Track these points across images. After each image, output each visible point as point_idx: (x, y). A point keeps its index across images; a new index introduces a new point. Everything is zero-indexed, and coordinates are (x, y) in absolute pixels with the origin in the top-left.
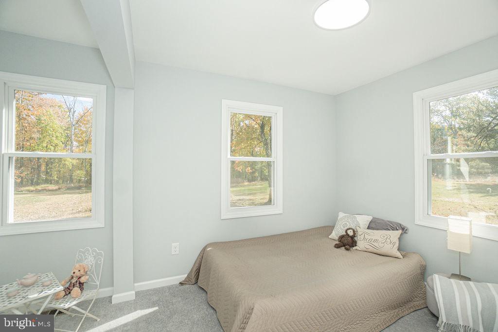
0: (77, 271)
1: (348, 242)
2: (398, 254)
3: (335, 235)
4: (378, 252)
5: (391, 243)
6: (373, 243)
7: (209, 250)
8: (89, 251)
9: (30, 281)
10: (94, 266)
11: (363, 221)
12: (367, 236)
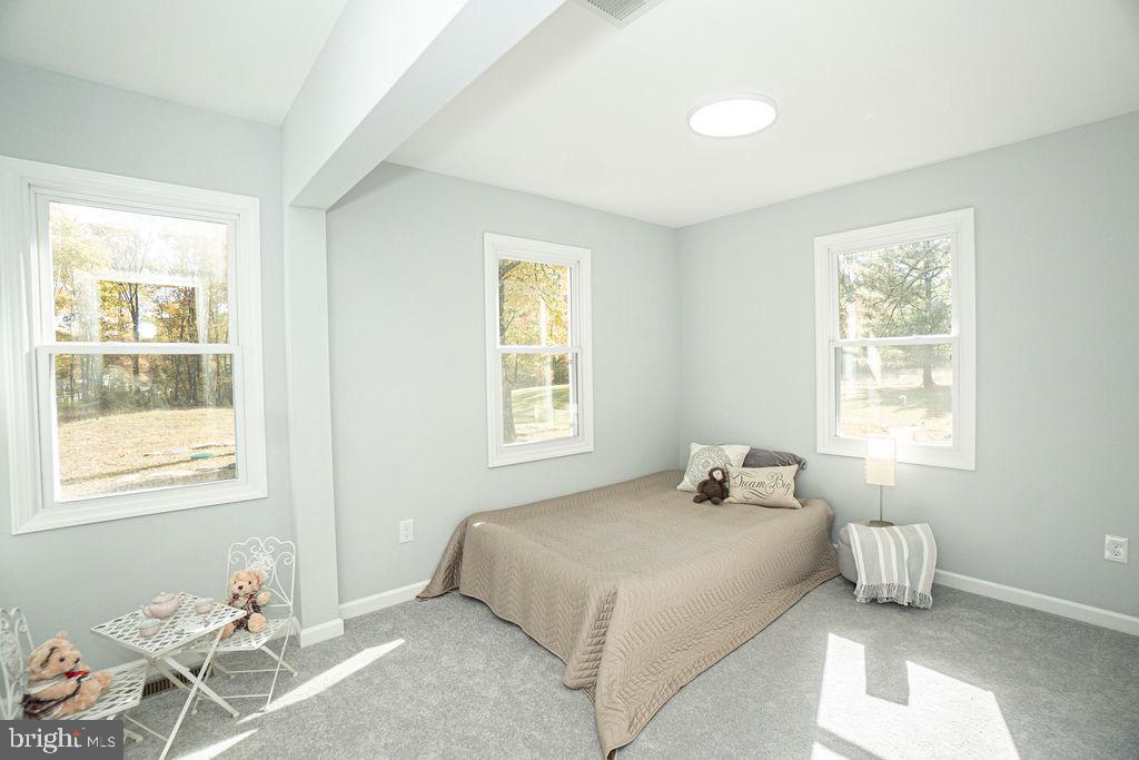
0: (245, 584)
1: (714, 491)
2: (796, 502)
3: (690, 482)
4: (766, 502)
5: (783, 485)
6: (757, 489)
7: (478, 528)
8: (257, 543)
9: (164, 608)
10: (274, 572)
11: (735, 453)
12: (745, 479)
